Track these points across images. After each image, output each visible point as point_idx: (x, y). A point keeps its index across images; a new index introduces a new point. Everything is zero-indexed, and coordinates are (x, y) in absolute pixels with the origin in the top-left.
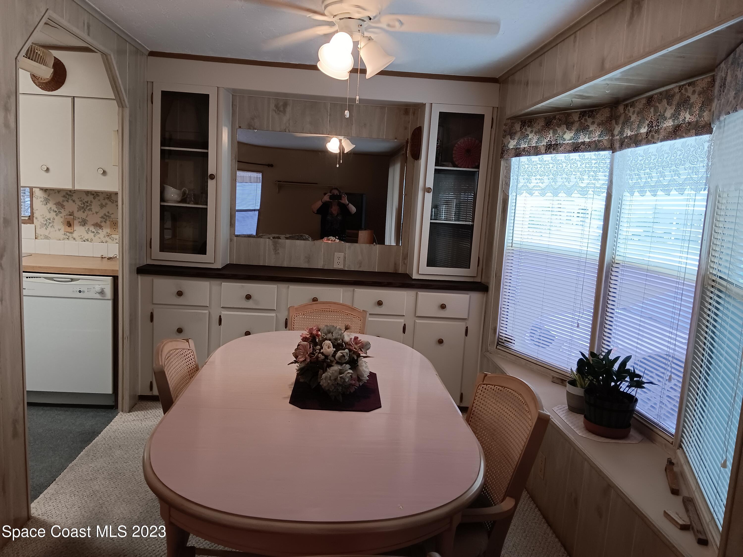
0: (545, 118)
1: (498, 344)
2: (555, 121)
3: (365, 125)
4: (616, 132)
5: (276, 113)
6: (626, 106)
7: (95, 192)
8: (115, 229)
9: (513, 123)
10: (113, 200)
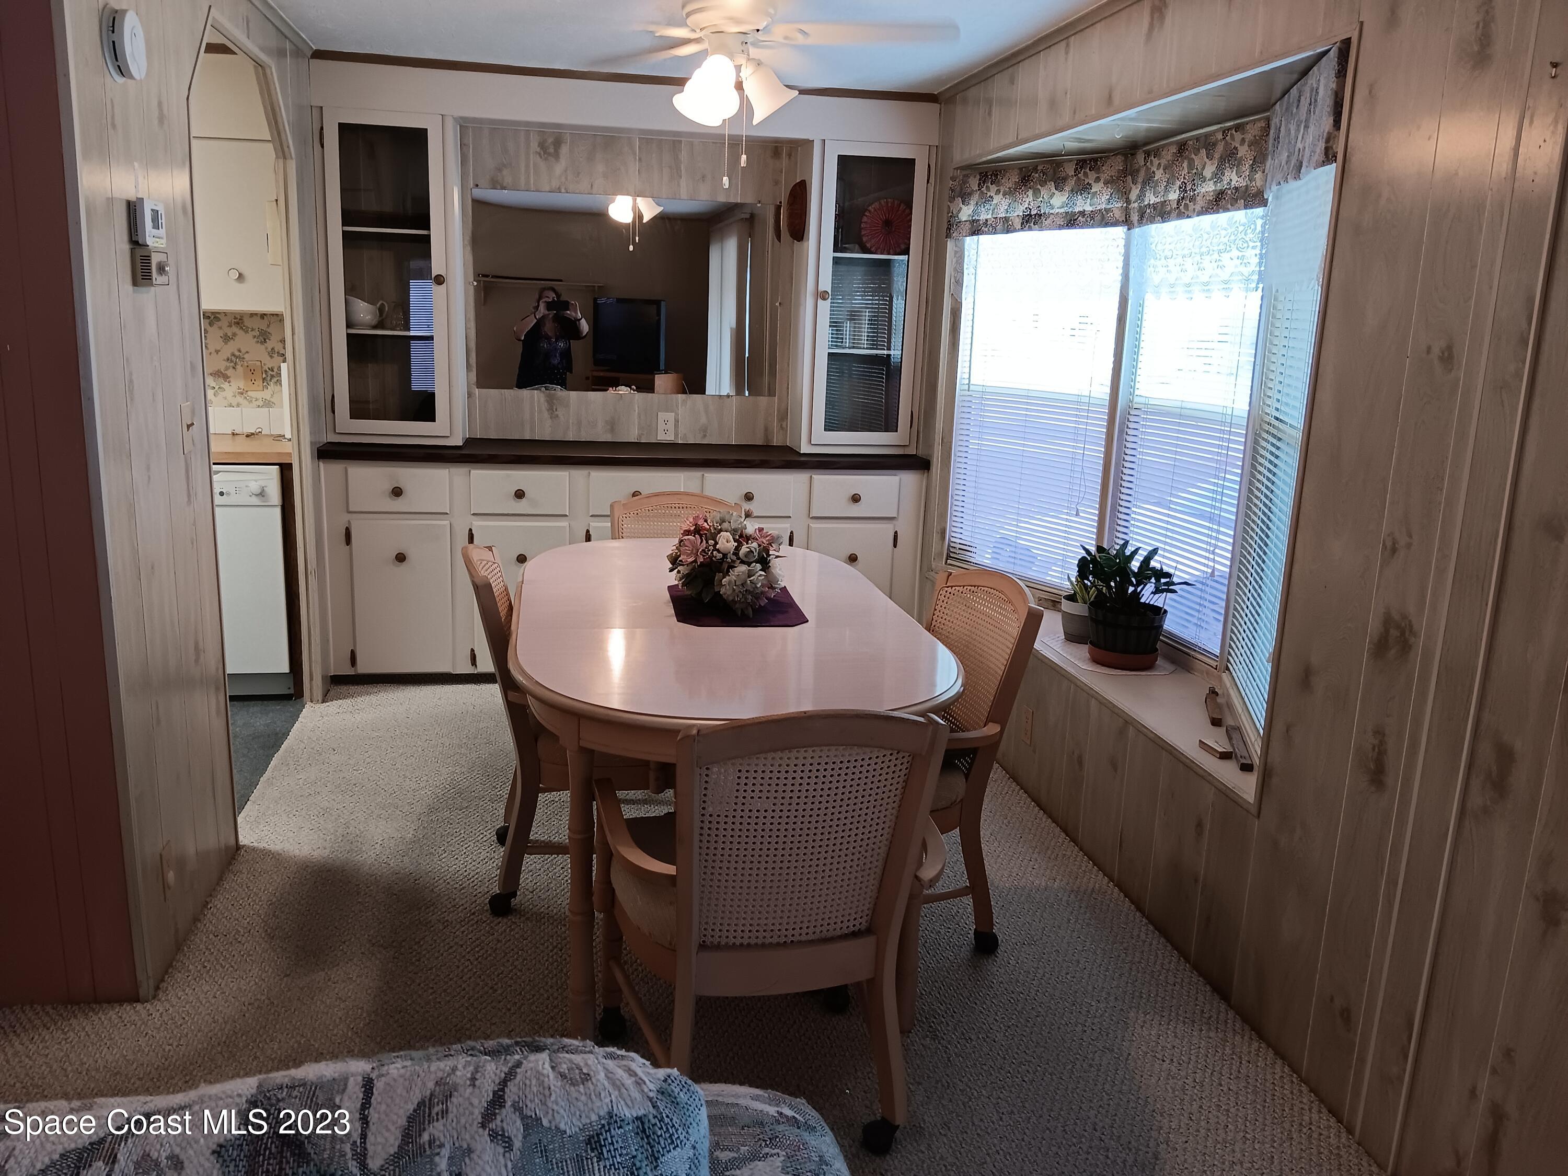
0: (1021, 169)
1: (948, 557)
2: (1037, 175)
3: (703, 177)
4: (1133, 195)
5: (541, 157)
6: (1148, 154)
7: (213, 313)
8: (253, 381)
9: (967, 176)
10: (247, 327)
